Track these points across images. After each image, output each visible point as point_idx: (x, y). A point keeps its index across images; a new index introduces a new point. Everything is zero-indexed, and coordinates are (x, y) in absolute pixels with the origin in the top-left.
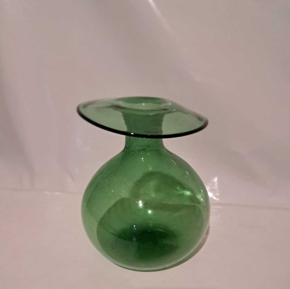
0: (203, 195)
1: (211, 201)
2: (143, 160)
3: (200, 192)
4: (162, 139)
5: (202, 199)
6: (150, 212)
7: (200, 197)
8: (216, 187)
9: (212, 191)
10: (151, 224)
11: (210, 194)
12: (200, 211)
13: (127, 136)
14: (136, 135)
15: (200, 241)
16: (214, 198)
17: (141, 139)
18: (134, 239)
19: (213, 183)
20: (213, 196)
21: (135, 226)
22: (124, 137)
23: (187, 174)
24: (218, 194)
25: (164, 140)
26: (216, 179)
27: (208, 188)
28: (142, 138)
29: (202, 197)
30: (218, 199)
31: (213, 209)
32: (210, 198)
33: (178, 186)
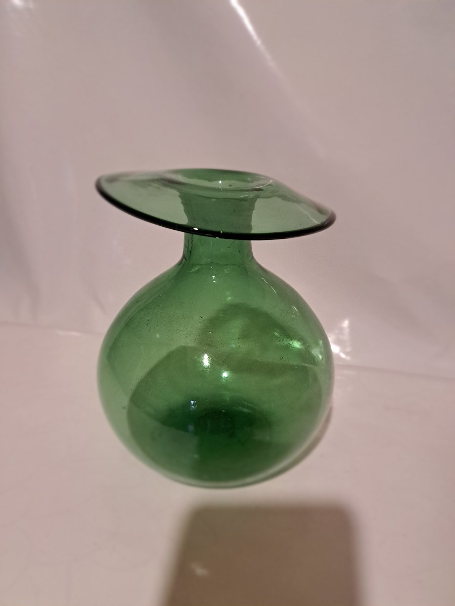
0: (323, 350)
1: (336, 362)
2: (214, 280)
3: (317, 344)
4: (250, 241)
5: (320, 357)
6: (225, 375)
7: (318, 353)
8: (346, 337)
9: (339, 342)
10: (227, 396)
11: (335, 349)
12: (316, 379)
13: (186, 233)
14: (202, 232)
15: (315, 434)
16: (343, 355)
17: (211, 240)
18: (191, 428)
19: (341, 330)
20: (342, 351)
21: (192, 402)
22: (181, 235)
23: (294, 311)
24: (348, 350)
25: (254, 243)
26: (346, 324)
27: (331, 338)
28: (214, 238)
29: (321, 353)
30: (348, 358)
31: (339, 376)
32: (334, 357)
33: (278, 331)
